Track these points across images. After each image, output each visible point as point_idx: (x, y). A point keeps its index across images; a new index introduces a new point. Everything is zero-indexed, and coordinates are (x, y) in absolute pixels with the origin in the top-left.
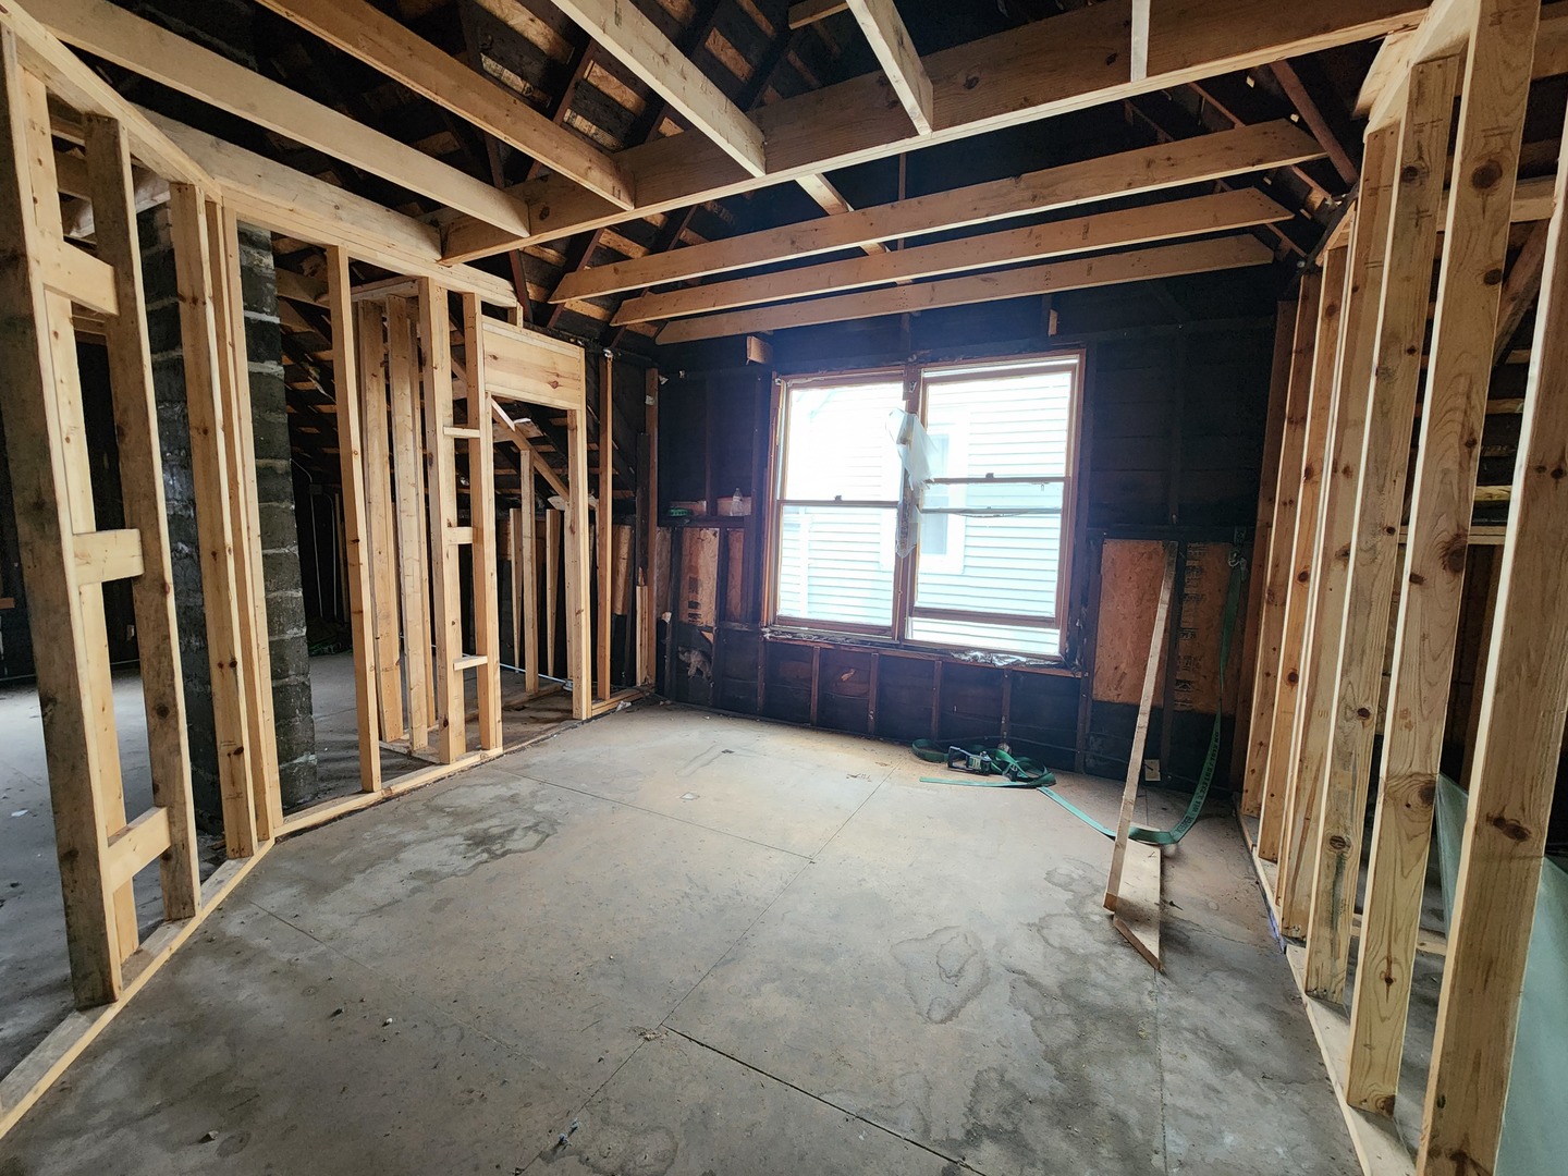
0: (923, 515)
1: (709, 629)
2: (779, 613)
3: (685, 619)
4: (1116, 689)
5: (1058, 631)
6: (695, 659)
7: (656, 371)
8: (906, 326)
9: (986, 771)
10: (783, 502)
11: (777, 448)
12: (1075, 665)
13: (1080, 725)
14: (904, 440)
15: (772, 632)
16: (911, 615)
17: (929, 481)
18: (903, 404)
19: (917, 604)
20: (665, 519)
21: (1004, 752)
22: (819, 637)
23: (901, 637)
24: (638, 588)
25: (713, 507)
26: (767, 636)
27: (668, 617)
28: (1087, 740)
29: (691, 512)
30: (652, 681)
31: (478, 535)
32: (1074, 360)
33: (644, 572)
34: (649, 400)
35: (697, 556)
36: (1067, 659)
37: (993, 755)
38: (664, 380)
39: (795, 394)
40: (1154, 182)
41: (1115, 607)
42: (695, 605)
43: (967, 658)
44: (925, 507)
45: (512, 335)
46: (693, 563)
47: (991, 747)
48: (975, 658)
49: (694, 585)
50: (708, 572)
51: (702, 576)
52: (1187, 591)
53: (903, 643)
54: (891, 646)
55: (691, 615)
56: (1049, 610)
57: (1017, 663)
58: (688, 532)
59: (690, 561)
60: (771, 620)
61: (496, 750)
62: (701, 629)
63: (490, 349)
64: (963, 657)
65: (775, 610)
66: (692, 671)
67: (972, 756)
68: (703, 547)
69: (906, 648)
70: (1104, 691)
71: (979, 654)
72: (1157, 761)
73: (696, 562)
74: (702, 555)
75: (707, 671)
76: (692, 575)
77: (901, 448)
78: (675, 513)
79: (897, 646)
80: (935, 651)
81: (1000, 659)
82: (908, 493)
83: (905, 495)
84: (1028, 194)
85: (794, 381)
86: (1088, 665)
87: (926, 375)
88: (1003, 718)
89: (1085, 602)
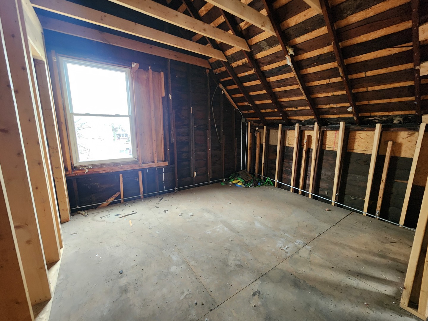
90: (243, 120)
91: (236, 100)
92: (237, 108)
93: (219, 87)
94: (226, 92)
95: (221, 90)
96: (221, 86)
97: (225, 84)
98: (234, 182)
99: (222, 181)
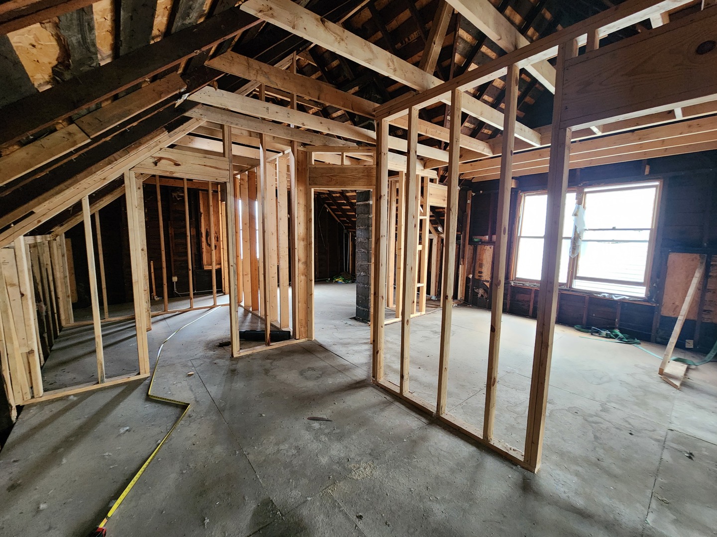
0: (583, 242)
1: (488, 282)
2: (517, 277)
3: (477, 277)
4: (673, 312)
5: (645, 288)
6: (481, 292)
7: (471, 191)
8: (578, 173)
9: (608, 337)
10: (520, 237)
11: (519, 217)
12: (652, 301)
13: (654, 324)
14: (575, 215)
15: (514, 283)
16: (575, 279)
17: (586, 230)
18: (575, 201)
19: (578, 275)
20: (471, 242)
21: (617, 331)
22: (534, 286)
23: (570, 287)
24: (460, 266)
25: (491, 238)
26: (512, 284)
27: (471, 276)
28: (657, 331)
29: (481, 240)
30: (463, 298)
31: (424, 248)
32: (657, 183)
33: (463, 260)
34: (469, 202)
35: (483, 255)
36: (648, 299)
37: (612, 332)
38: (474, 194)
39: (527, 198)
40: (691, 132)
41: (673, 280)
42: (480, 272)
43: (600, 296)
44: (583, 239)
45: (435, 187)
46: (481, 258)
47: (611, 328)
48: (604, 296)
49: (481, 266)
50: (487, 261)
51: (484, 262)
52: (711, 274)
53: (571, 289)
54: (566, 290)
55: (479, 276)
56: (641, 279)
57: (624, 299)
58: (479, 247)
59: (480, 257)
60: (514, 279)
61: (424, 313)
62: (483, 281)
63: (431, 192)
64: (599, 296)
65: (515, 275)
66: (479, 296)
67: (602, 331)
68: (485, 252)
69: (572, 291)
70: (666, 312)
71: (606, 295)
72: (692, 341)
73: (482, 257)
74: (485, 255)
75: (486, 296)
76: (480, 262)
77: (573, 218)
78: (476, 240)
79: (568, 290)
80: (586, 293)
81: (616, 297)
82: (576, 234)
83: (575, 234)
84: (638, 138)
85: (528, 194)
86: (659, 300)
87: (586, 190)
88: (617, 319)
89: (658, 277)
90: (345, 231)
91: (338, 216)
92: (339, 222)
93: (324, 207)
94: (330, 210)
95: (326, 208)
96: (326, 206)
97: (329, 205)
98: (337, 280)
99: (327, 280)
